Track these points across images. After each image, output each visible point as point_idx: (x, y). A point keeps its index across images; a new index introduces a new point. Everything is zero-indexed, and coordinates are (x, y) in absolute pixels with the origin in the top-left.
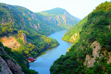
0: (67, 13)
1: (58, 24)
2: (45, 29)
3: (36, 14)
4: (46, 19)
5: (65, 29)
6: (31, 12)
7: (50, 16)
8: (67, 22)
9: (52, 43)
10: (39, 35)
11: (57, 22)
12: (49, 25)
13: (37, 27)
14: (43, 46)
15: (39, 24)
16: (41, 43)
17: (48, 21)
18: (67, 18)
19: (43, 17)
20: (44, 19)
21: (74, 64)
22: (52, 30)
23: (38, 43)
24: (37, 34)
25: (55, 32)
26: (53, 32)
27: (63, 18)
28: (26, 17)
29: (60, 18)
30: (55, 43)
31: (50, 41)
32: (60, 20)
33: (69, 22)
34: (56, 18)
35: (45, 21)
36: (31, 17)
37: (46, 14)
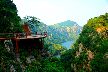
0: (77, 25)
1: (69, 35)
2: (57, 39)
3: (49, 26)
4: (58, 30)
5: (74, 39)
6: (46, 25)
7: (61, 28)
8: (77, 33)
9: (62, 49)
10: (52, 43)
11: (67, 33)
12: (61, 35)
13: (50, 37)
14: (55, 52)
15: (52, 35)
16: (53, 50)
17: (60, 32)
18: (76, 30)
19: (56, 29)
20: (57, 31)
21: (69, 57)
22: (63, 40)
23: (51, 49)
24: (50, 43)
25: (66, 41)
26: (64, 41)
27: (73, 30)
28: (42, 29)
29: (70, 29)
30: (65, 50)
31: (60, 48)
32: (71, 31)
33: (79, 33)
34: (67, 29)
35: (57, 32)
36: (45, 29)
37: (58, 27)
